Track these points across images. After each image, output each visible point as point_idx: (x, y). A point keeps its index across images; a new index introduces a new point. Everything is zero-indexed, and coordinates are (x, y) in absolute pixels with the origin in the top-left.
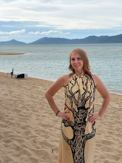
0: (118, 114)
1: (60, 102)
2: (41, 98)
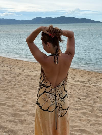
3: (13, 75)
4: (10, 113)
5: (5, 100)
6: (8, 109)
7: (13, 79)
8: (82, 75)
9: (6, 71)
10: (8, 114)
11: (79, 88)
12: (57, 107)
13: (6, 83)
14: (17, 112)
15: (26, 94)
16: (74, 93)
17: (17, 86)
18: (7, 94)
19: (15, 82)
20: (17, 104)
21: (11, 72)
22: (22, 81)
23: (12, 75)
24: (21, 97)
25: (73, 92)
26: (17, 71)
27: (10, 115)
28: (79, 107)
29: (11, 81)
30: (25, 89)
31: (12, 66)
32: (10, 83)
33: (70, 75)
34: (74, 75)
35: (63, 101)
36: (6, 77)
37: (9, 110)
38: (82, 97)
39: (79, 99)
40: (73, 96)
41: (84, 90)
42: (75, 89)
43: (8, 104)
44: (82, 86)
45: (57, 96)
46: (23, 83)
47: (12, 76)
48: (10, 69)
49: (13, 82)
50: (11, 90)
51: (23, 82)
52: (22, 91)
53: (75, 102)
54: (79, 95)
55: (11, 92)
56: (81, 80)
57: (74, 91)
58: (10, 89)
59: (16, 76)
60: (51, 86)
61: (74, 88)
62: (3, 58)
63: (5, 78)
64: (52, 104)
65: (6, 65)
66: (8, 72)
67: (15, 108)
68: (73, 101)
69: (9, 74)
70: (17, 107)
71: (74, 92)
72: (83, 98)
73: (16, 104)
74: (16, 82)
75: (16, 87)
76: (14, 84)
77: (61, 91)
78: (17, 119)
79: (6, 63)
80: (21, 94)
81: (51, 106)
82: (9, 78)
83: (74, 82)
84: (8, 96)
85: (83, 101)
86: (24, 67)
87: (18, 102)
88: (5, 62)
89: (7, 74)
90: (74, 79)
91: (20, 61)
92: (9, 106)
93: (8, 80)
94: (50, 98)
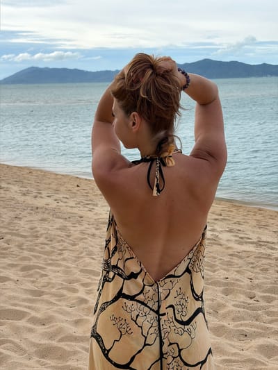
0: (211, 254)
1: (60, 229)
2: (7, 221)
3: (62, 220)
4: (34, 345)
5: (24, 300)
6: (31, 330)
7: (59, 232)
8: (263, 223)
9: (44, 210)
10: (27, 349)
11: (252, 263)
12: (164, 356)
13: (36, 246)
14: (54, 343)
15: (89, 281)
16: (237, 280)
17: (66, 254)
18: (33, 282)
19: (64, 242)
20: (61, 313)
21: (56, 213)
22: (85, 239)
23: (59, 223)
24: (75, 291)
25: (233, 276)
26: (75, 211)
27: (33, 350)
28: (252, 326)
29: (51, 241)
30: (89, 264)
31: (61, 196)
32: (47, 244)
33: (227, 222)
34: (239, 223)
35: (186, 335)
36: (41, 227)
37: (33, 335)
38: (263, 292)
39: (251, 298)
40: (233, 290)
41: (267, 270)
42: (240, 267)
43: (33, 314)
44: (260, 257)
45: (164, 314)
46: (87, 246)
47: (57, 226)
48: (54, 204)
49: (59, 242)
50: (50, 268)
51: (86, 243)
52: (82, 271)
53: (239, 309)
54: (252, 287)
55: (46, 275)
56: (258, 238)
57: (237, 271)
58: (44, 266)
59: (68, 224)
60: (143, 273)
61: (237, 264)
62: (39, 173)
63: (37, 231)
64: (145, 345)
65: (44, 194)
66: (49, 213)
67: (53, 326)
68: (234, 305)
69: (51, 218)
70: (59, 324)
71: (238, 277)
72: (264, 296)
73: (56, 315)
74: (65, 244)
75: (64, 259)
76: (61, 248)
77: (181, 294)
78: (53, 364)
79: (47, 186)
80: (77, 281)
81: (140, 351)
82: (49, 230)
83: (239, 244)
84: (37, 287)
85: (263, 308)
86: (94, 197)
87: (64, 308)
88: (45, 184)
89: (43, 220)
90: (236, 236)
91: (86, 181)
92: (34, 320)
93: (44, 236)
94: (140, 320)
